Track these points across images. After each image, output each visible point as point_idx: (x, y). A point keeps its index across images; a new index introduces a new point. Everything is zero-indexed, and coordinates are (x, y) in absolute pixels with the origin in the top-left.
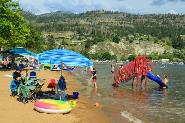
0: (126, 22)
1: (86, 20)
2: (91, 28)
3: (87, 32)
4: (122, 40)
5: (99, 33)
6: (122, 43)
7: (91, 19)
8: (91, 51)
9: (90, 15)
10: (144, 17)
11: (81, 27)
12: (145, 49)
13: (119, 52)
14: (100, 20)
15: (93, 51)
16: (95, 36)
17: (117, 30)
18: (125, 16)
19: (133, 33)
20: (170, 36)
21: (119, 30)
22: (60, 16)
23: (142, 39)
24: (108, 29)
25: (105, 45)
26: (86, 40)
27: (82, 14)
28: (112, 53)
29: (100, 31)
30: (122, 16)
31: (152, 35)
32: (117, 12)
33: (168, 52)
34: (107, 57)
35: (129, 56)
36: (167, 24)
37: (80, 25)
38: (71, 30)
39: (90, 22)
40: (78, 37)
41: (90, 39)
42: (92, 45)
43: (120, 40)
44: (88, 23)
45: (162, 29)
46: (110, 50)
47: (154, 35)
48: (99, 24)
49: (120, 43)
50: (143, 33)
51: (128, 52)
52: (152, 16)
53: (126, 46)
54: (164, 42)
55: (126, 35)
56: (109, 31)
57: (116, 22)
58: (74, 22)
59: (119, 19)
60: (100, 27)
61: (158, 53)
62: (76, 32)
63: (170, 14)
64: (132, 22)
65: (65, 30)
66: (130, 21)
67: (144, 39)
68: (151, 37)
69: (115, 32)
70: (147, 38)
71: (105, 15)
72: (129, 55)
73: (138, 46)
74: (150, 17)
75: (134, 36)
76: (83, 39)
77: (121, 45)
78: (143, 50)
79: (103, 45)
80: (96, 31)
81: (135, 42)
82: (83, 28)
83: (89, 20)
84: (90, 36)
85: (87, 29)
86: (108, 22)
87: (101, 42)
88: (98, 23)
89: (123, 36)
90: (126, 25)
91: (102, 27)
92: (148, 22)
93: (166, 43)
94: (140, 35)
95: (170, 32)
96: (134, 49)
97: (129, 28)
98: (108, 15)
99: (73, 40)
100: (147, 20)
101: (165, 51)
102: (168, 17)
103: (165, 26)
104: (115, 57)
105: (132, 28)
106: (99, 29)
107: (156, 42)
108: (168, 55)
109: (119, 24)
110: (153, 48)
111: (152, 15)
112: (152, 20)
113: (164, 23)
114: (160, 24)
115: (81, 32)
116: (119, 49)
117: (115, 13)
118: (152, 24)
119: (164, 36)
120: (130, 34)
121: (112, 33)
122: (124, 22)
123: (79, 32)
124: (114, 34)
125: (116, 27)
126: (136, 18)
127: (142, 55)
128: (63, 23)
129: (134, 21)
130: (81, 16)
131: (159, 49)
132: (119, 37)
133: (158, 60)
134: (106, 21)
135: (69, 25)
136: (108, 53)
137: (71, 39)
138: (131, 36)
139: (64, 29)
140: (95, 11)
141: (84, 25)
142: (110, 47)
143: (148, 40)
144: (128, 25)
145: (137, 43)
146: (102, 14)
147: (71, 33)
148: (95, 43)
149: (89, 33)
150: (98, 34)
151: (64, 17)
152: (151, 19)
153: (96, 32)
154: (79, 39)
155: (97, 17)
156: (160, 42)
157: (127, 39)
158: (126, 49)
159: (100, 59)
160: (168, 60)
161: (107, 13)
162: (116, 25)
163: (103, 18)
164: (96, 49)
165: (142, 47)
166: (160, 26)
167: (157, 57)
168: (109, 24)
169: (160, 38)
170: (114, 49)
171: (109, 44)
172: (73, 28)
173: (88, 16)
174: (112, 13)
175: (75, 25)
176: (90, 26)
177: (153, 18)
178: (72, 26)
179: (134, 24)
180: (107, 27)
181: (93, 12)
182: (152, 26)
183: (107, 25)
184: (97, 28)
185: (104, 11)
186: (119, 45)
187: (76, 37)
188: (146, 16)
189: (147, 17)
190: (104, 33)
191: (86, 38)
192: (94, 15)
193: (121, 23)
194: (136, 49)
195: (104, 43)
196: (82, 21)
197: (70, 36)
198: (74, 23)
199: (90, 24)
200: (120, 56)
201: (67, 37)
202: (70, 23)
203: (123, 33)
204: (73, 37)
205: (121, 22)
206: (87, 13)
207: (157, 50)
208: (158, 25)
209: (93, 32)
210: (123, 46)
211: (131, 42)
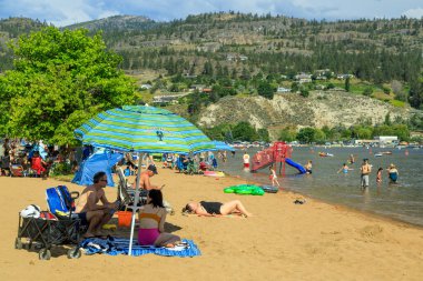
0: (292, 43)
1: (187, 39)
2: (202, 61)
3: (192, 72)
4: (281, 90)
5: (223, 73)
6: (281, 98)
7: (201, 36)
8: (202, 119)
9: (197, 26)
10: (338, 29)
11: (175, 59)
12: (340, 112)
13: (274, 120)
14: (223, 38)
15: (208, 121)
16: (213, 81)
17: (267, 65)
18: (288, 27)
19: (308, 69)
20: (404, 78)
21: (272, 63)
22: (120, 27)
23: (330, 86)
24: (244, 62)
25: (239, 104)
26: (191, 91)
27: (176, 23)
28: (257, 123)
29: (226, 68)
30: (280, 25)
31: (357, 74)
32: (269, 17)
33: (398, 119)
34: (243, 133)
35: (298, 131)
36: (397, 45)
37: (173, 53)
38: (150, 67)
39: (198, 43)
40: (170, 84)
41: (201, 89)
42: (206, 106)
43: (275, 90)
44: (192, 47)
45: (384, 58)
46: (251, 116)
47: (363, 74)
48: (221, 50)
49: (275, 97)
50: (336, 69)
51: (296, 121)
52: (358, 26)
53: (293, 104)
54: (387, 91)
55: (291, 77)
56: (247, 67)
57: (266, 42)
58: (156, 44)
59: (274, 33)
60: (224, 58)
61: (373, 120)
62: (164, 72)
63: (404, 19)
64: (307, 40)
65: (135, 66)
66: (302, 39)
67: (338, 85)
68: (354, 80)
69: (263, 69)
70: (344, 82)
71: (237, 25)
72: (300, 127)
73: (322, 105)
74: (353, 29)
75: (313, 78)
76: (182, 90)
77: (280, 103)
78: (334, 113)
79: (233, 106)
80: (214, 66)
81: (314, 94)
82: (181, 62)
83: (197, 38)
84: (199, 82)
85: (191, 63)
86: (244, 42)
87: (228, 98)
88: (218, 47)
89: (283, 79)
90: (291, 51)
91: (230, 58)
92: (349, 41)
93: (392, 95)
94: (329, 76)
95: (405, 67)
96: (312, 112)
97: (299, 58)
98: (244, 23)
99: (158, 91)
100: (344, 36)
101: (387, 117)
102: (399, 27)
103: (393, 50)
104: (264, 133)
105: (308, 58)
106: (223, 63)
107: (367, 93)
108: (397, 125)
109: (274, 48)
110: (359, 109)
111: (358, 22)
112: (359, 37)
113: (388, 44)
114: (380, 44)
115: (175, 70)
116: (275, 114)
117: (263, 19)
118: (359, 46)
119: (388, 76)
120: (303, 75)
121: (257, 71)
122: (285, 41)
123: (171, 73)
124: (260, 76)
125: (265, 57)
126: (316, 32)
127: (331, 126)
128: (127, 47)
129: (312, 39)
130: (174, 28)
131: (374, 110)
132: (274, 84)
133: (372, 138)
134: (241, 39)
135: (146, 55)
136: (247, 124)
137: (153, 91)
138: (304, 78)
139: (131, 64)
140: (210, 15)
141: (182, 53)
142: (252, 109)
143: (347, 87)
144: (297, 51)
145: (319, 98)
146: (229, 21)
147: (150, 75)
148: (213, 100)
149: (197, 73)
150: (220, 75)
151: (130, 31)
152: (355, 33)
153: (215, 71)
154: (173, 90)
155: (216, 31)
156: (377, 92)
157: (295, 87)
158: (292, 113)
159: (228, 140)
160: (396, 138)
161: (243, 20)
162: (265, 49)
163: (233, 33)
164: (217, 114)
165: (332, 107)
166: (379, 50)
167: (369, 132)
168: (247, 49)
169: (379, 83)
170: (262, 114)
171: (249, 101)
172: (155, 61)
173: (192, 29)
174: (256, 19)
175: (161, 53)
176: (198, 54)
177: (359, 30)
178: (153, 55)
179: (311, 48)
180: (243, 58)
181: (205, 18)
182: (357, 52)
183: (243, 52)
184: (216, 59)
185: (232, 13)
186: (274, 102)
187: (165, 84)
188: (343, 26)
189: (346, 29)
190: (234, 73)
191: (190, 87)
192: (207, 25)
193: (280, 46)
194: (316, 111)
195: (234, 98)
196: (178, 42)
197: (149, 83)
198: (158, 48)
199: (199, 49)
200: (278, 130)
201: (143, 86)
202: (146, 49)
203: (283, 72)
204: (158, 85)
205: (277, 41)
206: (190, 19)
207: (369, 113)
208: (374, 47)
209: (207, 71)
210: (284, 105)
211: (304, 94)
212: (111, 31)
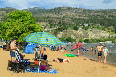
0: (83, 15)
1: (54, 14)
2: (58, 20)
3: (56, 23)
4: (80, 28)
5: (64, 23)
6: (80, 30)
7: (58, 13)
8: (58, 36)
9: (58, 10)
10: (96, 12)
11: (51, 19)
12: (96, 35)
13: (78, 36)
14: (64, 14)
15: (60, 36)
16: (61, 26)
18: (82, 11)
19: (87, 23)
20: (114, 25)
21: (77, 21)
22: (36, 10)
23: (93, 28)
24: (70, 20)
25: (68, 32)
26: (55, 28)
27: (51, 10)
28: (73, 37)
29: (65, 22)
30: (80, 11)
31: (101, 24)
32: (77, 8)
33: (112, 37)
34: (69, 40)
35: (84, 40)
36: (112, 16)
37: (51, 18)
38: (44, 21)
39: (57, 15)
40: (49, 26)
41: (58, 27)
42: (59, 32)
43: (78, 28)
44: (56, 16)
45: (108, 20)
46: (72, 35)
47: (102, 24)
48: (64, 17)
49: (78, 30)
50: (95, 23)
51: (84, 37)
52: (101, 11)
53: (83, 32)
54: (109, 29)
55: (83, 25)
56: (71, 22)
57: (76, 15)
58: (46, 15)
59: (78, 13)
60: (64, 19)
61: (105, 37)
62: (48, 23)
63: (114, 9)
64: (87, 15)
65: (40, 21)
66: (86, 14)
68: (100, 26)
69: (75, 22)
70: (97, 26)
71: (68, 10)
72: (85, 38)
73: (91, 33)
74: (100, 12)
75: (89, 25)
76: (53, 28)
77: (80, 32)
78: (94, 35)
80: (62, 21)
81: (89, 30)
82: (53, 20)
83: (57, 14)
84: (57, 26)
85: (55, 21)
87: (65, 30)
88: (63, 16)
89: (80, 25)
90: (83, 18)
91: (66, 19)
92: (99, 15)
93: (110, 30)
94: (93, 25)
95: (114, 22)
96: (88, 34)
97: (85, 20)
98: (70, 10)
99: (46, 28)
100: (97, 14)
101: (109, 36)
102: (112, 12)
103: (111, 18)
104: (75, 40)
105: (87, 20)
106: (64, 21)
107: (103, 30)
108: (111, 39)
109: (78, 17)
110: (101, 34)
111: (101, 10)
112: (101, 14)
113: (110, 16)
116: (78, 35)
117: (75, 9)
118: (102, 17)
119: (109, 25)
120: (86, 24)
121: (73, 23)
122: (81, 15)
123: (50, 23)
124: (74, 24)
125: (76, 19)
126: (90, 12)
127: (93, 38)
128: (38, 16)
129: (88, 15)
130: (51, 11)
131: (105, 34)
132: (78, 27)
133: (105, 42)
134: (69, 14)
135: (43, 18)
136: (70, 37)
137: (45, 28)
141: (53, 18)
142: (72, 33)
143: (98, 28)
144: (84, 17)
145: (90, 31)
146: (66, 9)
147: (44, 24)
148: (61, 31)
149: (57, 23)
150: (63, 24)
151: (39, 11)
152: (100, 13)
153: (62, 23)
154: (50, 28)
155: (62, 12)
156: (106, 29)
157: (84, 28)
158: (83, 35)
159: (65, 41)
160: (111, 42)
162: (76, 17)
163: (67, 13)
164: (62, 34)
165: (94, 33)
166: (107, 18)
167: (104, 40)
168: (71, 17)
169: (107, 27)
170: (75, 35)
171: (71, 31)
172: (46, 20)
173: (56, 11)
174: (73, 9)
175: (47, 18)
177: (102, 12)
178: (45, 18)
179: (88, 17)
180: (70, 19)
181: (60, 8)
182: (101, 18)
183: (70, 18)
184: (62, 19)
185: (67, 7)
186: (78, 31)
187: (48, 26)
188: (97, 11)
189: (98, 12)
190: (67, 23)
191: (55, 27)
192: (60, 10)
193: (80, 16)
194: (89, 34)
195: (67, 30)
196: (52, 15)
197: (44, 26)
199: (58, 17)
200: (79, 39)
201: (42, 27)
202: (43, 16)
203: (80, 23)
204: (46, 26)
205: (79, 15)
206: (55, 9)
207: (104, 35)
208: (106, 17)
209: (60, 23)
210: (81, 32)
211: (86, 29)
212: (34, 11)
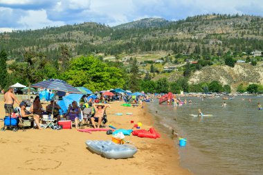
0: (251, 32)
1: (186, 32)
2: (194, 44)
3: (188, 52)
5: (206, 52)
6: (239, 66)
7: (195, 29)
8: (191, 80)
9: (193, 23)
11: (178, 44)
13: (235, 79)
14: (208, 30)
15: (195, 80)
16: (198, 57)
17: (234, 46)
18: (249, 22)
19: (260, 48)
21: (237, 45)
22: (148, 25)
24: (220, 45)
25: (214, 70)
26: (185, 63)
27: (180, 22)
28: (224, 82)
29: (208, 49)
30: (244, 21)
32: (237, 16)
34: (215, 88)
35: (248, 86)
37: (177, 40)
38: (163, 49)
39: (192, 34)
40: (174, 59)
41: (191, 62)
42: (194, 72)
43: (236, 62)
44: (189, 36)
46: (221, 77)
48: (207, 38)
49: (236, 66)
53: (246, 70)
55: (249, 53)
56: (221, 48)
57: (235, 32)
58: (168, 35)
59: (239, 26)
60: (207, 43)
62: (171, 52)
64: (261, 29)
65: (154, 49)
66: (258, 29)
69: (231, 48)
71: (217, 22)
72: (250, 83)
75: (262, 54)
76: (180, 63)
77: (238, 69)
79: (210, 72)
80: (201, 48)
81: (260, 64)
82: (181, 46)
83: (192, 31)
84: (191, 57)
85: (188, 46)
86: (221, 32)
87: (207, 67)
88: (204, 36)
89: (244, 54)
90: (250, 36)
91: (211, 42)
96: (259, 74)
97: (255, 41)
98: (222, 20)
99: (167, 64)
105: (261, 41)
106: (206, 46)
109: (239, 35)
115: (178, 51)
116: (236, 76)
117: (233, 17)
120: (257, 51)
121: (227, 50)
122: (247, 31)
123: (175, 52)
124: (229, 53)
125: (233, 41)
128: (150, 38)
130: (179, 25)
134: (219, 31)
135: (161, 42)
136: (217, 82)
137: (163, 64)
138: (257, 54)
139: (152, 48)
140: (201, 16)
141: (182, 40)
142: (220, 73)
144: (254, 36)
146: (213, 20)
147: (163, 54)
148: (198, 69)
149: (191, 52)
150: (204, 53)
151: (153, 27)
153: (202, 50)
154: (176, 62)
155: (204, 25)
157: (248, 60)
158: (246, 75)
159: (205, 91)
161: (221, 18)
162: (234, 36)
163: (214, 27)
164: (200, 77)
168: (222, 36)
170: (228, 76)
171: (220, 69)
172: (166, 45)
173: (190, 25)
174: (229, 17)
175: (170, 41)
176: (192, 40)
178: (165, 42)
180: (219, 42)
181: (198, 18)
183: (220, 39)
184: (203, 43)
185: (214, 14)
186: (235, 69)
187: (171, 59)
190: (213, 51)
191: (185, 61)
192: (199, 23)
193: (243, 34)
194: (261, 74)
195: (211, 67)
196: (180, 33)
197: (162, 59)
198: (168, 38)
200: (237, 85)
201: (158, 61)
202: (162, 38)
203: (244, 50)
205: (242, 31)
206: (188, 19)
209: (197, 51)
210: (241, 71)
211: (254, 64)
212: (141, 28)
